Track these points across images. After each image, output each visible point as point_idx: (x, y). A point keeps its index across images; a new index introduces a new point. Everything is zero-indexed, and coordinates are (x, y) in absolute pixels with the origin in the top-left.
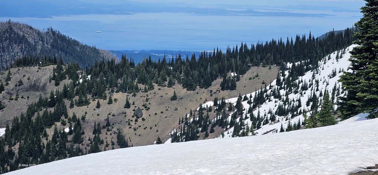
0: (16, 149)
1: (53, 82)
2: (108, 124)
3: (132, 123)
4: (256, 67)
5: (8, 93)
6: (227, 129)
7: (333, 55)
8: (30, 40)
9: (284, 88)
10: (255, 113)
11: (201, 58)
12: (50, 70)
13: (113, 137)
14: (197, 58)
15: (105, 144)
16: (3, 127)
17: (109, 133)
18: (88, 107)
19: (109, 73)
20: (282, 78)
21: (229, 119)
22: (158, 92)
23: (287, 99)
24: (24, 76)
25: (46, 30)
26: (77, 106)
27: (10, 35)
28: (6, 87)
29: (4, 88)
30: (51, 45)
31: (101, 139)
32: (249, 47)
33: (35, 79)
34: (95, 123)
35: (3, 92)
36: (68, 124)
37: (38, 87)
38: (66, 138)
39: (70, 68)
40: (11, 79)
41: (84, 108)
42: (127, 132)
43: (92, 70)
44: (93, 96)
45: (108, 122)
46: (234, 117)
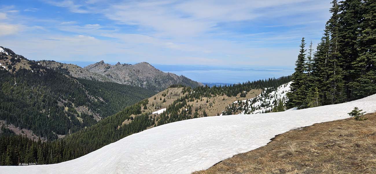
0: (169, 115)
1: (182, 93)
2: (200, 108)
3: (209, 108)
4: (253, 89)
5: (167, 97)
6: (242, 111)
7: (283, 86)
8: (175, 79)
9: (264, 97)
10: (253, 106)
11: (233, 86)
12: (181, 89)
13: (202, 113)
14: (232, 86)
15: (199, 115)
16: (165, 108)
17: (201, 111)
18: (194, 102)
19: (201, 90)
20: (263, 93)
21: (243, 107)
22: (218, 97)
23: (265, 101)
24: (173, 91)
25: (180, 76)
26: (190, 101)
27: (169, 77)
28: (167, 95)
30: (182, 81)
31: (198, 113)
32: (251, 82)
33: (176, 92)
34: (196, 107)
36: (187, 107)
37: (177, 95)
38: (186, 112)
39: (188, 88)
40: (169, 92)
41: (192, 102)
42: (207, 111)
43: (195, 89)
44: (195, 98)
46: (245, 107)
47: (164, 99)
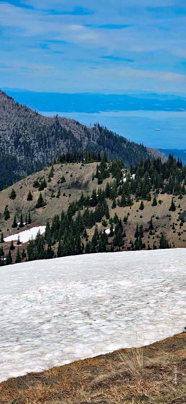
0: (55, 248)
1: (96, 180)
2: (151, 227)
3: (177, 227)
5: (50, 190)
8: (76, 136)
13: (155, 242)
16: (44, 225)
17: (151, 236)
18: (131, 208)
19: (155, 173)
24: (67, 173)
25: (93, 126)
26: (120, 206)
27: (57, 131)
28: (48, 184)
29: (46, 184)
30: (97, 142)
31: (143, 243)
33: (77, 176)
34: (138, 225)
35: (45, 189)
36: (109, 225)
37: (80, 185)
38: (107, 239)
39: (114, 165)
40: (54, 175)
41: (127, 209)
42: (170, 235)
43: (136, 169)
44: (136, 197)
45: (152, 225)
47: (41, 199)
